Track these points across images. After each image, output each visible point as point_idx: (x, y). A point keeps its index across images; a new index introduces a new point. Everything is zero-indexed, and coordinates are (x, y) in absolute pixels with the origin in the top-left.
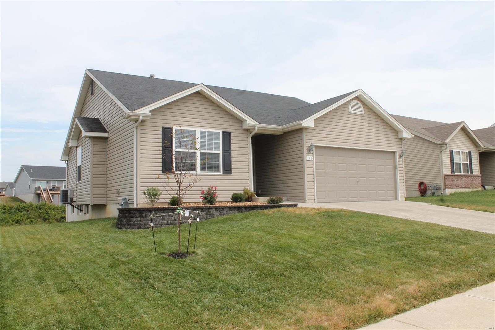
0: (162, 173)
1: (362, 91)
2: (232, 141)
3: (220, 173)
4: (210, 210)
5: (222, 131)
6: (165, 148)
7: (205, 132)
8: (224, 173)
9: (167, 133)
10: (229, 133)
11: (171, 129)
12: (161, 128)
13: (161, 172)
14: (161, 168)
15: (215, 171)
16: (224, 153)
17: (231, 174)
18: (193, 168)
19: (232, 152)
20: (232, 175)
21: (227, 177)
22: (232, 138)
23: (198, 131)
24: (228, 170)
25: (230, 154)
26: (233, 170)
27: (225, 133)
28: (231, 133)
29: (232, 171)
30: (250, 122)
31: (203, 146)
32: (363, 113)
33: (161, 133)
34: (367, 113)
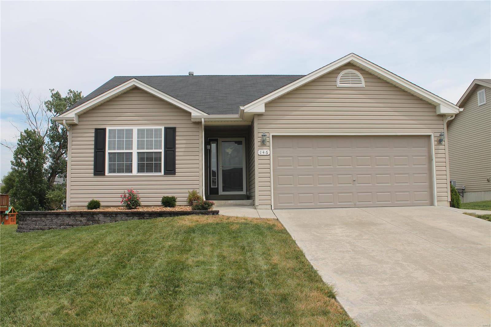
0: (93, 176)
1: (354, 55)
2: (177, 138)
3: (161, 174)
4: (95, 216)
5: (165, 127)
6: (97, 150)
7: (143, 130)
8: (165, 174)
9: (100, 134)
10: (174, 129)
11: (104, 130)
12: (94, 130)
13: (93, 174)
14: (92, 171)
15: (156, 171)
16: (166, 151)
17: (175, 174)
18: (129, 169)
19: (177, 150)
20: (176, 176)
21: (170, 178)
22: (177, 134)
23: (135, 129)
24: (170, 169)
25: (174, 152)
26: (177, 170)
27: (168, 129)
28: (177, 129)
29: (176, 172)
30: (196, 113)
31: (140, 145)
32: (363, 85)
33: (93, 135)
34: (369, 84)
